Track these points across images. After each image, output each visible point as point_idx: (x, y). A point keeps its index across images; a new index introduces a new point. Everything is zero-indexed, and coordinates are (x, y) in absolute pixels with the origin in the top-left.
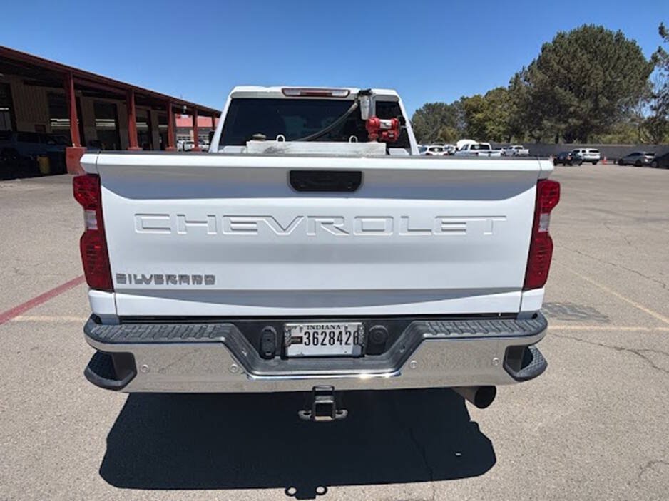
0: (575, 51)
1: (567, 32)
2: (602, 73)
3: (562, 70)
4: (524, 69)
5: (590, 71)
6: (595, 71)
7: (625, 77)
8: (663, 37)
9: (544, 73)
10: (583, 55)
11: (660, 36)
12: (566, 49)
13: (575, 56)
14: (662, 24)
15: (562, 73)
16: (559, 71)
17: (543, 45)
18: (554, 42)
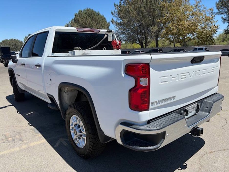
0: (86, 17)
1: (82, 10)
2: (96, 25)
3: (83, 23)
4: (69, 22)
5: (92, 24)
6: (94, 24)
7: (103, 27)
8: (113, 15)
9: (77, 24)
10: (89, 19)
11: (112, 15)
12: (83, 16)
13: (87, 19)
14: (112, 11)
15: (84, 25)
16: (82, 24)
17: (75, 14)
18: (79, 13)
